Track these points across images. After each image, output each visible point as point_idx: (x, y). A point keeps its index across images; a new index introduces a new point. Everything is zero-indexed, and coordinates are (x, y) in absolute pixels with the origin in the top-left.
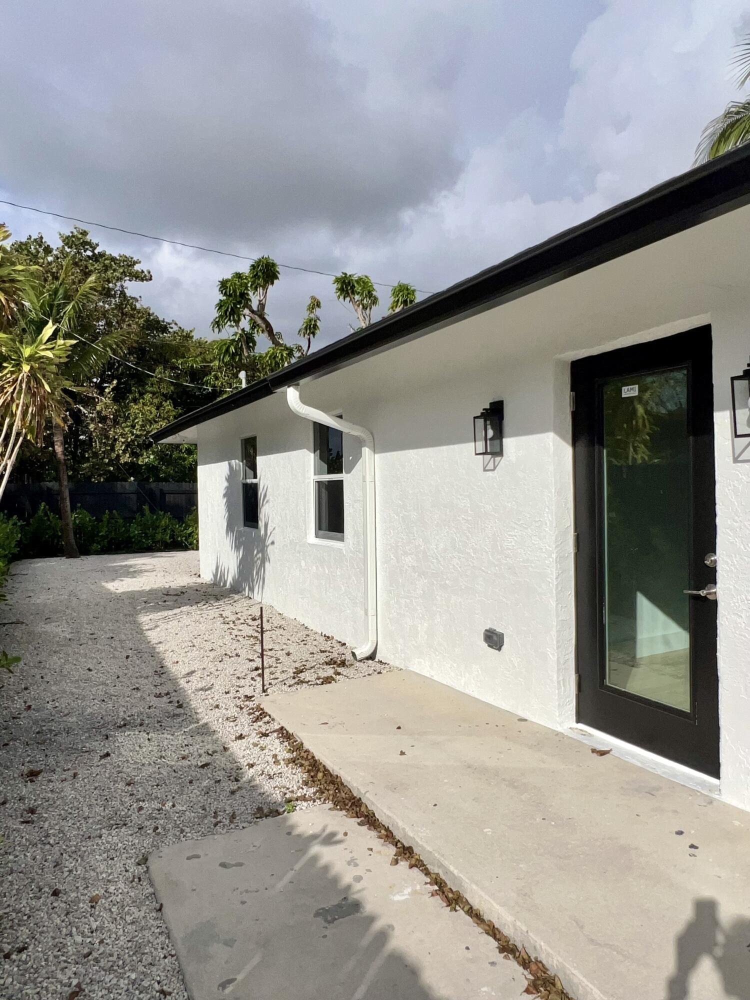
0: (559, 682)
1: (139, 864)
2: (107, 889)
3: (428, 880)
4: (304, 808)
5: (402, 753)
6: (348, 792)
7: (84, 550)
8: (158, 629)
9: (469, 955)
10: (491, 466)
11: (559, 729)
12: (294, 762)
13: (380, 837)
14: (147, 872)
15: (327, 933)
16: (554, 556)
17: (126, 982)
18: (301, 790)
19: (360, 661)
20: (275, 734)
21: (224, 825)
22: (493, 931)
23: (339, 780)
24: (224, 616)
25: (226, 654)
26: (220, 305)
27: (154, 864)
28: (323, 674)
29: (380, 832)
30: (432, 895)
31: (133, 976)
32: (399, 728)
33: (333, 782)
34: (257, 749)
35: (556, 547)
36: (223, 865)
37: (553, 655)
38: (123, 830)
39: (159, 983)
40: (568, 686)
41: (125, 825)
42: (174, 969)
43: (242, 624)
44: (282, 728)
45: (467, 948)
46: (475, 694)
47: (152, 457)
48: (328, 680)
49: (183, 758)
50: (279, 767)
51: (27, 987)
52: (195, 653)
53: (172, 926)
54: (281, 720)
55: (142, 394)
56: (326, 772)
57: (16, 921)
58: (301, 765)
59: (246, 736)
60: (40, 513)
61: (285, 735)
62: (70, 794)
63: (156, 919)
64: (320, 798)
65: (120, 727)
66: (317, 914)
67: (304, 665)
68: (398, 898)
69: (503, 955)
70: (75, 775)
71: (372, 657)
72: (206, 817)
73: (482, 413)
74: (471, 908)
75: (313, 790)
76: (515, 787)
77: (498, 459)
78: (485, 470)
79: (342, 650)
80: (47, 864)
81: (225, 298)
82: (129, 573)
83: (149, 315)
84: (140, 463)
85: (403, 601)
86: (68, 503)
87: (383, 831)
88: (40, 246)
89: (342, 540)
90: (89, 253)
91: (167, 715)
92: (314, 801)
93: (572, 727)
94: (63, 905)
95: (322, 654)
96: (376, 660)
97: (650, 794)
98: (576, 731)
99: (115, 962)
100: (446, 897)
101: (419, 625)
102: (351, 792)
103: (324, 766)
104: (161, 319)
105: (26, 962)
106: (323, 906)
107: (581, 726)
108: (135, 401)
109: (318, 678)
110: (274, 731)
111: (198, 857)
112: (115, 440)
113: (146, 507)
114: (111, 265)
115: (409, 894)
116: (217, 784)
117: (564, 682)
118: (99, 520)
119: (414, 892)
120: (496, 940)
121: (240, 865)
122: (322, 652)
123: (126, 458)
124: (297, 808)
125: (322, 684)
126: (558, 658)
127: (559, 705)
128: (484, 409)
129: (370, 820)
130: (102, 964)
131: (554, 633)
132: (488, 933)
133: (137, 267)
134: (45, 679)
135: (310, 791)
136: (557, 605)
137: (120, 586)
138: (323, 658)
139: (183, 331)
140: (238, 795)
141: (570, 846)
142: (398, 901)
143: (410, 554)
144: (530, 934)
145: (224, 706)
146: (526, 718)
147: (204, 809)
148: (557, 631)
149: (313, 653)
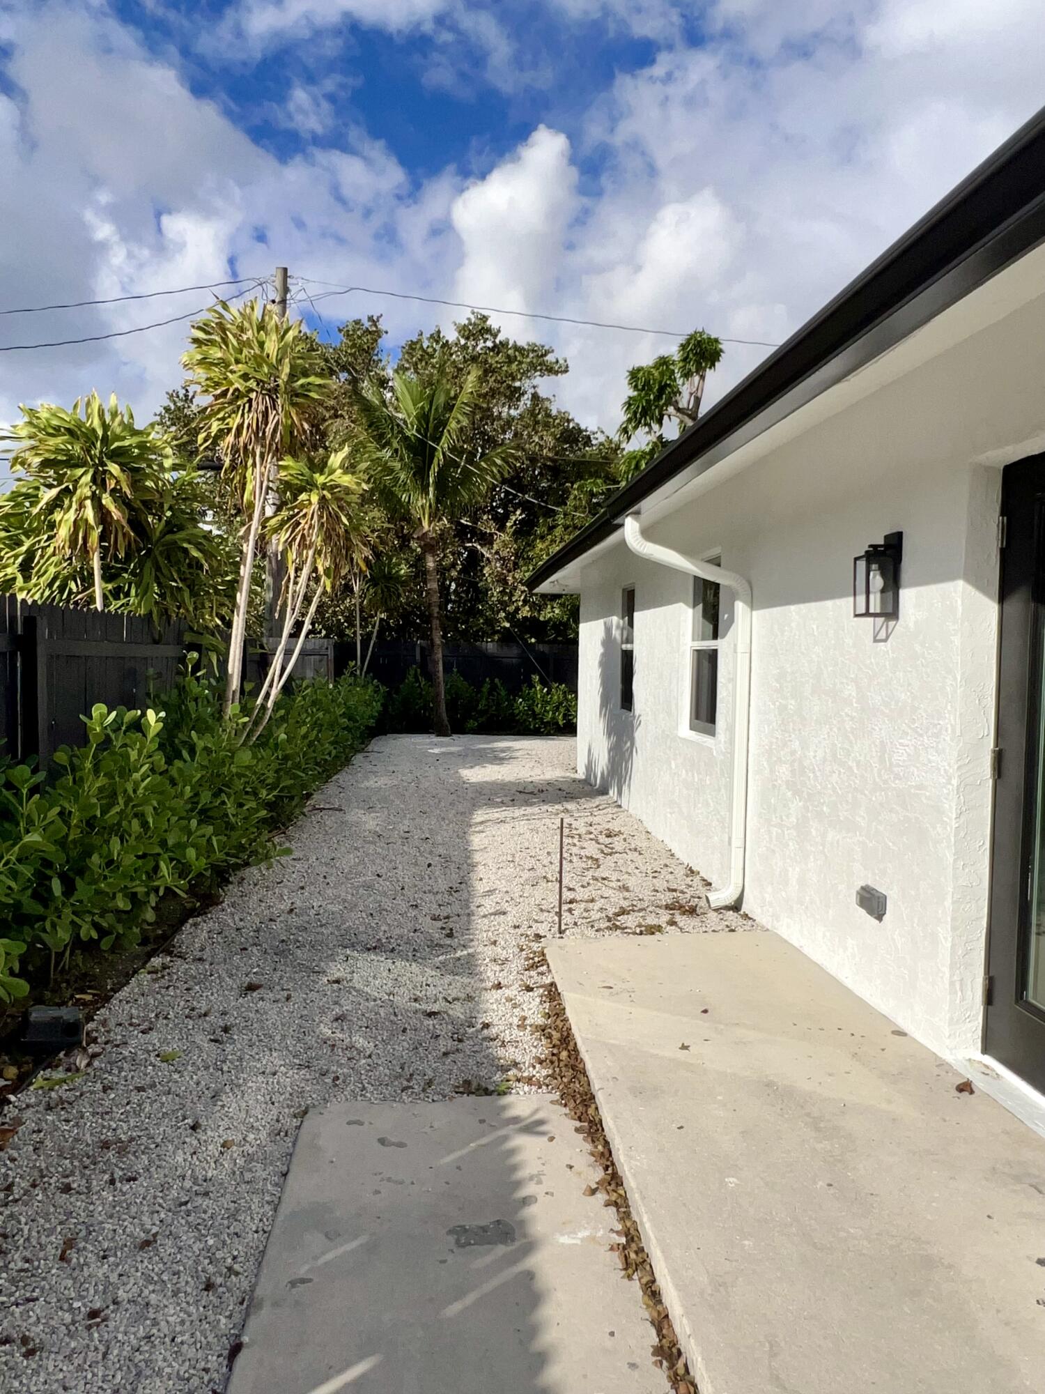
0: (952, 983)
1: (295, 1116)
2: (246, 1136)
3: (619, 1227)
4: (521, 1093)
5: (684, 1047)
6: (585, 1085)
7: (458, 728)
8: (484, 834)
9: (608, 1343)
10: (882, 635)
11: (948, 1057)
12: (543, 1030)
13: (592, 1154)
14: (298, 1128)
15: (450, 1258)
16: (955, 782)
17: (201, 1246)
18: (531, 1069)
19: (716, 910)
20: (541, 990)
21: (412, 1093)
22: (662, 1322)
23: (581, 1066)
24: (573, 826)
25: (545, 877)
26: (629, 404)
27: (311, 1122)
28: (651, 920)
29: (596, 1147)
30: (612, 1249)
31: (211, 1242)
32: (705, 1011)
33: (573, 1068)
34: (509, 1005)
35: (959, 768)
36: (382, 1141)
37: (946, 939)
38: (303, 1072)
39: (235, 1258)
40: (969, 993)
41: (308, 1067)
42: (257, 1247)
43: (591, 839)
44: (553, 984)
45: (612, 1334)
46: (849, 983)
47: (557, 611)
48: (652, 930)
49: (416, 1000)
50: (522, 1034)
51: (111, 1221)
52: (510, 870)
53: (285, 1198)
54: (559, 973)
55: (551, 529)
56: (575, 1052)
57: (143, 1147)
58: (550, 1037)
59: (505, 986)
60: (411, 678)
61: (552, 993)
62: (273, 1016)
63: (276, 1185)
64: (547, 1086)
65: (369, 950)
66: (450, 1232)
67: (633, 905)
68: (564, 1240)
69: (655, 1358)
70: (288, 998)
71: (736, 907)
72: (400, 1076)
73: (867, 552)
74: (654, 1281)
75: (545, 1072)
76: (818, 1129)
77: (892, 623)
78: (876, 641)
79: (702, 891)
80: (206, 1092)
81: (636, 393)
82: (497, 758)
83: (569, 421)
84: (542, 619)
85: (774, 830)
86: (441, 668)
87: (600, 1148)
88: (437, 342)
89: (712, 733)
90: (489, 344)
91: (429, 943)
92: (540, 1088)
93: (973, 1058)
94: (195, 1142)
95: (668, 894)
96: (742, 912)
97: (1036, 1188)
98: (976, 1065)
99: (204, 1220)
100: (625, 1256)
101: (790, 869)
102: (589, 1085)
103: (576, 1044)
104: (583, 427)
105: (124, 1194)
106: (462, 1224)
107: (989, 1060)
108: (542, 538)
109: (640, 926)
110: (541, 987)
111: (360, 1123)
112: (515, 588)
113: (536, 678)
114: (516, 357)
115: (582, 1240)
116: (433, 1040)
117: (961, 985)
118: (479, 691)
119: (592, 1239)
120: (658, 1335)
121: (401, 1145)
122: (671, 890)
123: (525, 612)
124: (513, 1091)
125: (641, 933)
126: (953, 946)
127: (951, 1019)
128: (870, 546)
129: (594, 1129)
130: (190, 1219)
131: (948, 903)
132: (652, 1323)
133: (550, 358)
134: (327, 881)
135: (541, 1072)
136: (955, 860)
137: (476, 775)
138: (667, 898)
139: (611, 442)
140: (451, 1057)
141: (843, 1234)
142: (563, 1244)
143: (785, 763)
144: (692, 1341)
145: (503, 943)
146: (907, 1031)
147: (402, 1068)
148: (953, 903)
149: (657, 891)
